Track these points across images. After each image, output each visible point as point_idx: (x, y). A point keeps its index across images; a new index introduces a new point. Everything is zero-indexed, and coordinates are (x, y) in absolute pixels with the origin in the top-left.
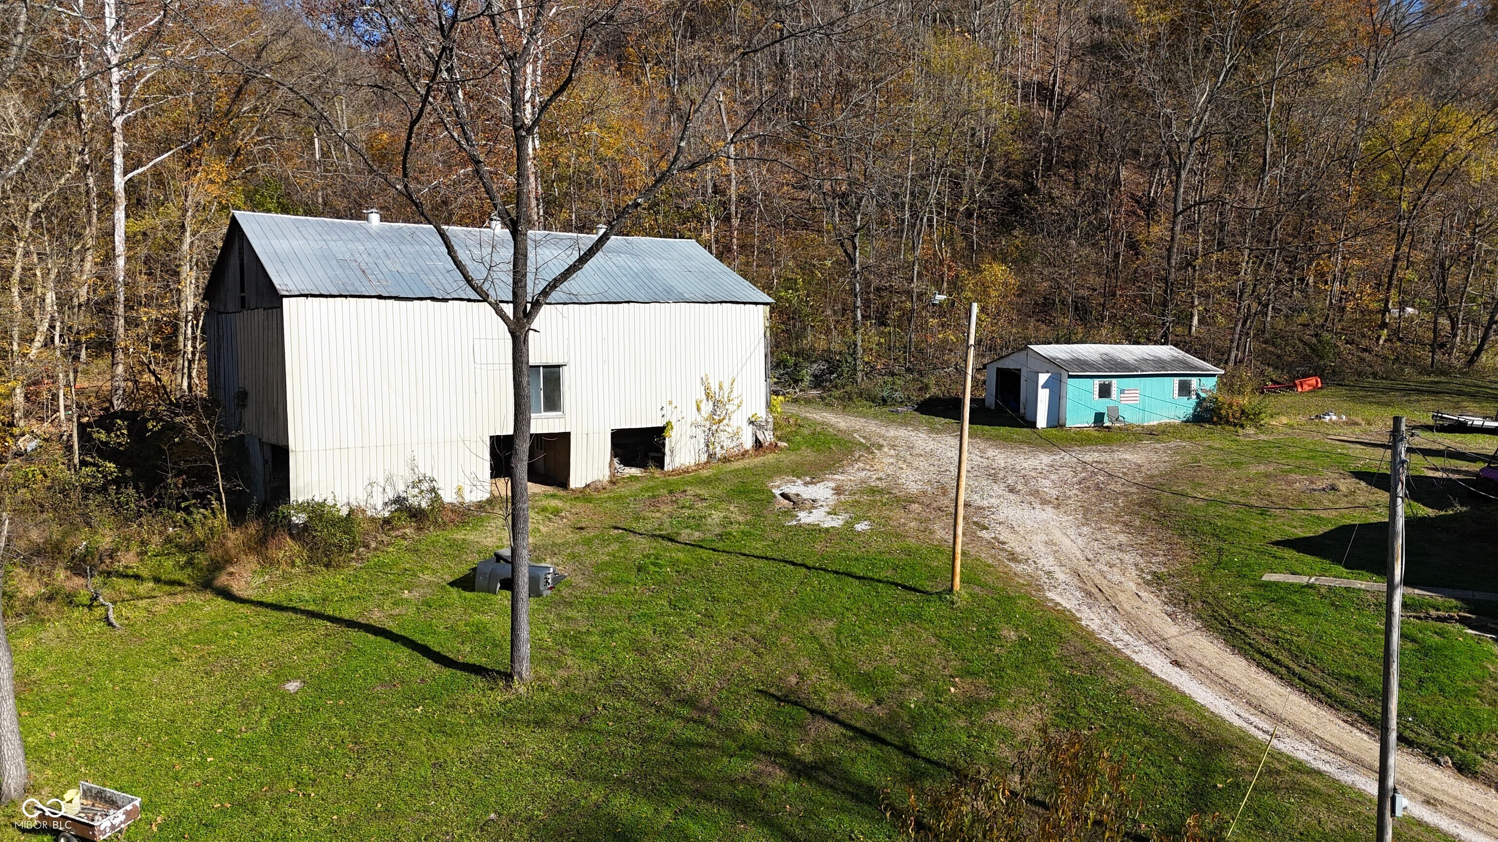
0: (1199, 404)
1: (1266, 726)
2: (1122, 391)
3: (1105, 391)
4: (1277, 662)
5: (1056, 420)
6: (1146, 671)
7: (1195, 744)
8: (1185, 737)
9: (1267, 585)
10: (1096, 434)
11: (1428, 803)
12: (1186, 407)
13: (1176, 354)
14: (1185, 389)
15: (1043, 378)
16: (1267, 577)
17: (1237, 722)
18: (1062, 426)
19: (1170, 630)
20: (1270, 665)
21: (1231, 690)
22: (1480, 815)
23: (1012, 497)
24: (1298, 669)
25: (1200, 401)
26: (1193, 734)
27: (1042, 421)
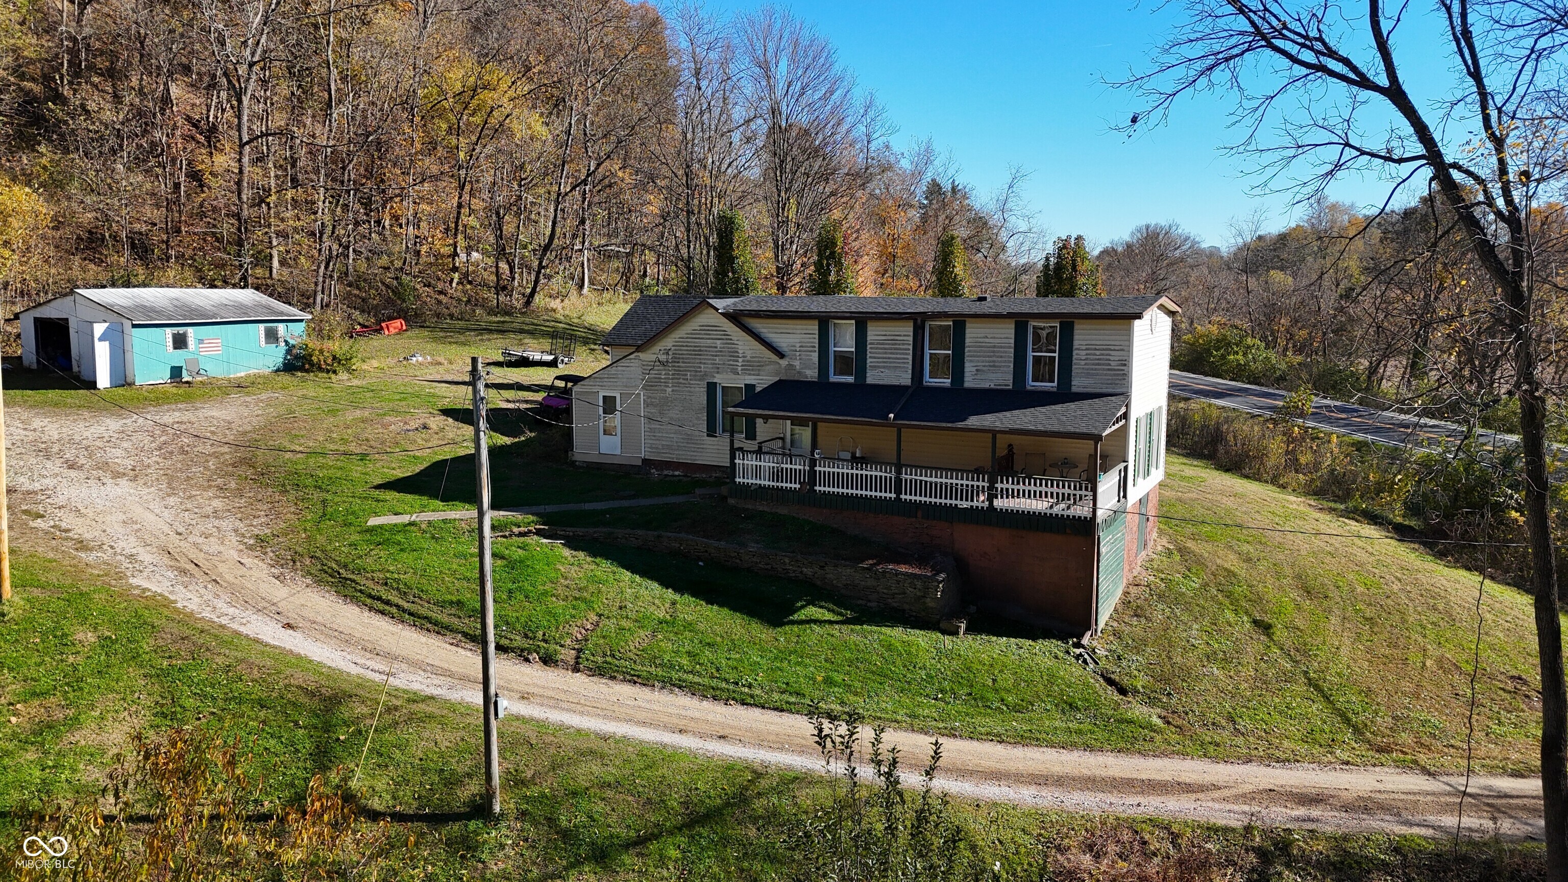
0: (289, 352)
1: (382, 667)
2: (201, 341)
3: (180, 342)
4: (388, 603)
5: (122, 380)
6: (257, 641)
7: (315, 704)
8: (304, 699)
9: (372, 530)
10: (174, 390)
11: (523, 698)
12: (276, 355)
13: (258, 299)
14: (272, 336)
15: (99, 329)
16: (373, 522)
17: (354, 670)
18: (131, 384)
19: (279, 592)
20: (381, 606)
21: (345, 640)
22: (562, 696)
23: (73, 473)
24: (406, 605)
25: (290, 349)
26: (312, 694)
27: (103, 380)
